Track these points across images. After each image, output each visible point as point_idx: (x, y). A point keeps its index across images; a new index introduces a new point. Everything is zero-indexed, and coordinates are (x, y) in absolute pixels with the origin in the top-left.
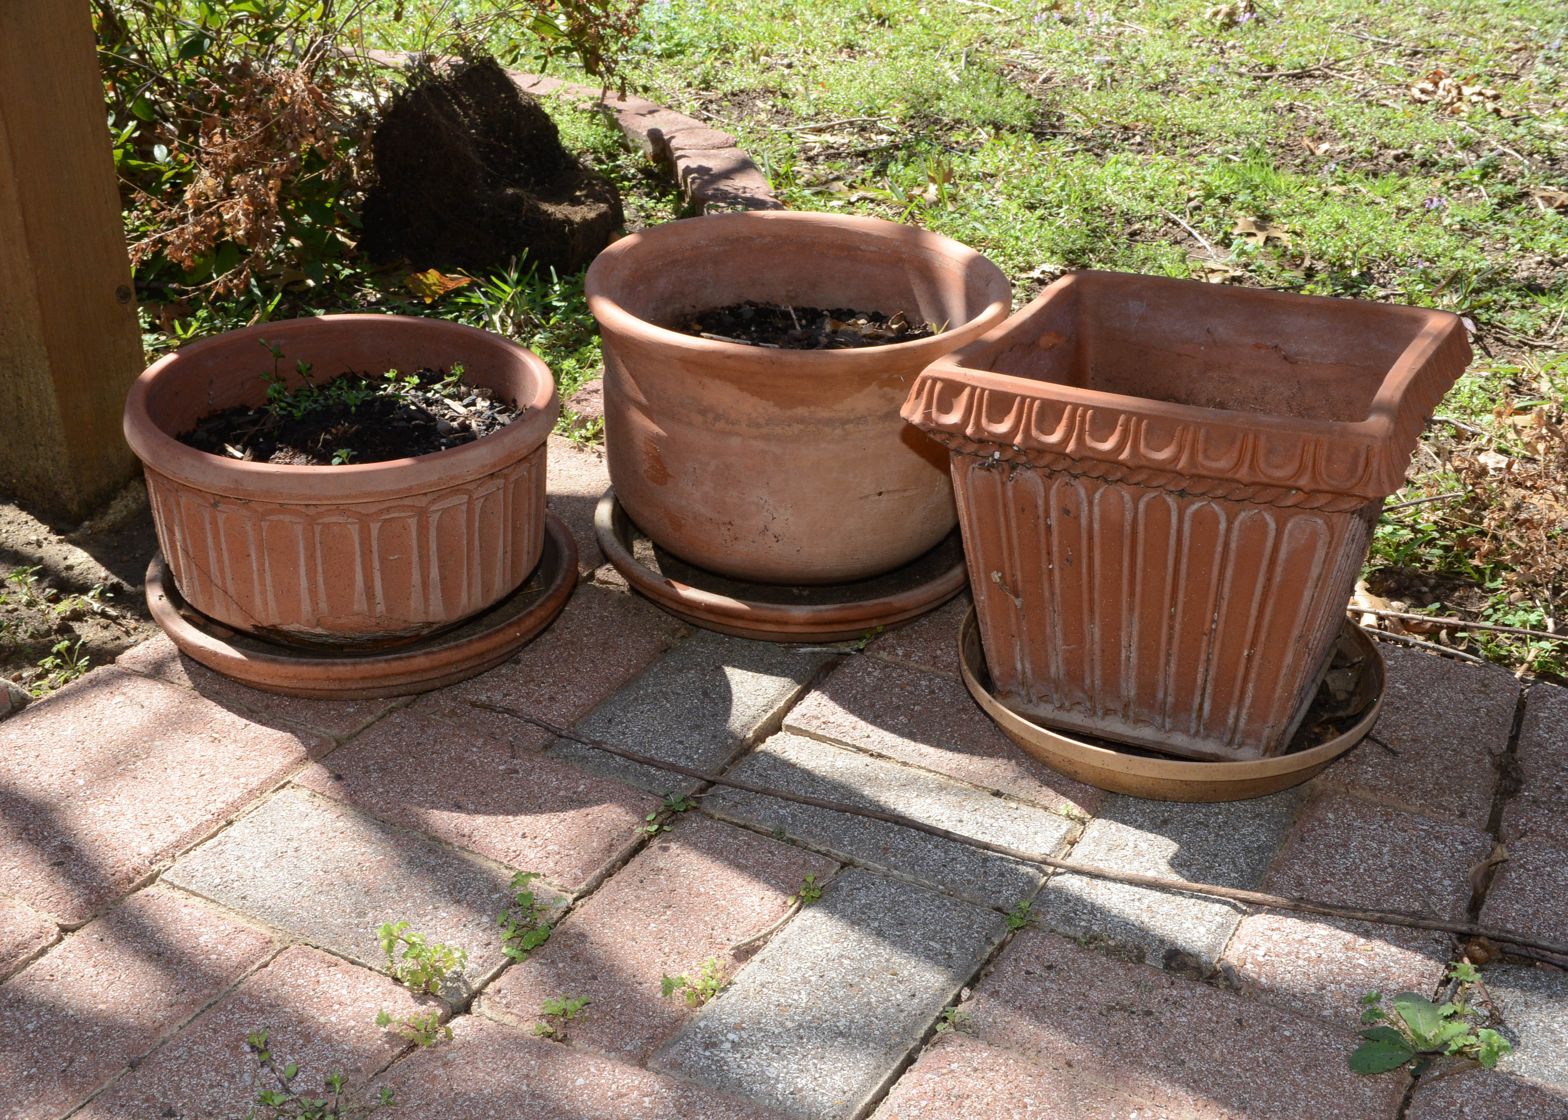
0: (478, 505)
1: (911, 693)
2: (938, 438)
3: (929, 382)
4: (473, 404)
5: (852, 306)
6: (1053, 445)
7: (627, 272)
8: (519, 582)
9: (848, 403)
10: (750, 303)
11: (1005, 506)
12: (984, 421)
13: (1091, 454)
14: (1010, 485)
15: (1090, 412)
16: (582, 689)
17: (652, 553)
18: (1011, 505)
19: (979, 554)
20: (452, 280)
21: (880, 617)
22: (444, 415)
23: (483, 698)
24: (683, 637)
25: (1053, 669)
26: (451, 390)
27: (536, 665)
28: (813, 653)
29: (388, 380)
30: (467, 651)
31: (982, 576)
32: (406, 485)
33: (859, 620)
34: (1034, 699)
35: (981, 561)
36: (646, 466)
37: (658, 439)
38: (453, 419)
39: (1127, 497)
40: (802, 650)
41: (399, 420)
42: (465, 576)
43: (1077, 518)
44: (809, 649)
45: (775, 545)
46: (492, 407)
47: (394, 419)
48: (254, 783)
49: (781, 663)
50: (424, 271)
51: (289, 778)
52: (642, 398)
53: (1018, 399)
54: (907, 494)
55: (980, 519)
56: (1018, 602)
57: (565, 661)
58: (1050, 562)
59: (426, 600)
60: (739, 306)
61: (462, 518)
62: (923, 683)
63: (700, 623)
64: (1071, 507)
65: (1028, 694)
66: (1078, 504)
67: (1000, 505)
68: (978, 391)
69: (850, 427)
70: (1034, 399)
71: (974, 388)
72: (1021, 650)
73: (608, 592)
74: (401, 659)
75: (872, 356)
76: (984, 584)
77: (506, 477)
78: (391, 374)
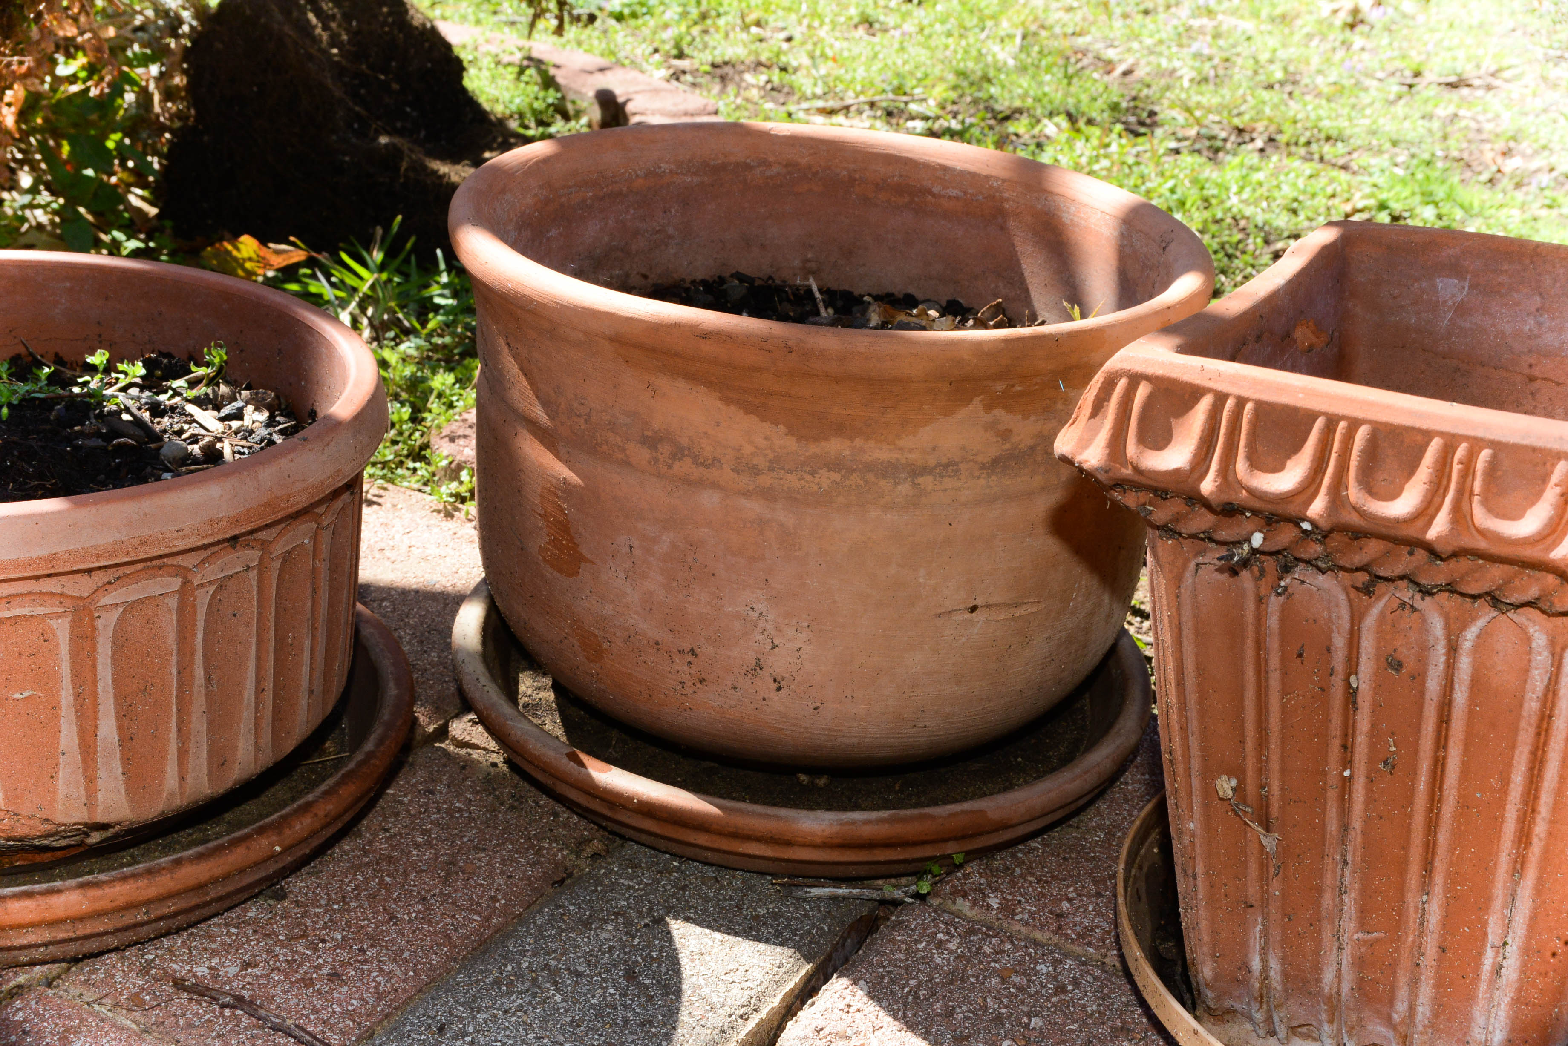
0: (203, 598)
1: (1021, 989)
2: (1130, 500)
3: (1122, 383)
4: (239, 415)
5: (911, 290)
6: (1397, 521)
7: (529, 200)
8: (290, 745)
9: (925, 436)
10: (740, 277)
11: (1259, 645)
12: (1241, 466)
13: (1482, 544)
14: (1274, 603)
15: (1485, 455)
16: (396, 957)
17: (551, 696)
18: (1274, 644)
19: (1194, 741)
20: (278, 252)
21: (961, 837)
22: (180, 432)
23: (201, 970)
24: (595, 856)
25: (1328, 976)
26: (201, 390)
27: (315, 903)
28: (834, 898)
29: (92, 369)
30: (165, 883)
31: (1196, 782)
33: (923, 843)
34: (1282, 1031)
35: (1195, 752)
36: (542, 540)
37: (567, 489)
38: (194, 439)
39: (1540, 640)
40: (815, 892)
41: (89, 436)
42: (173, 735)
43: (1419, 677)
44: (827, 891)
45: (774, 696)
46: (271, 422)
47: (81, 434)
49: (776, 916)
50: (235, 236)
52: (541, 415)
53: (1320, 423)
54: (1021, 611)
55: (1201, 670)
56: (1269, 842)
57: (372, 897)
58: (1347, 762)
59: (90, 780)
60: (722, 280)
61: (168, 623)
62: (1042, 968)
63: (628, 832)
64: (1407, 655)
65: (1269, 1019)
66: (1425, 649)
67: (1250, 643)
68: (1230, 403)
69: (926, 481)
70: (1354, 424)
71: (1221, 398)
72: (1265, 933)
73: (467, 765)
74: (29, 895)
75: (978, 345)
76: (1197, 799)
77: (264, 545)
78: (99, 358)
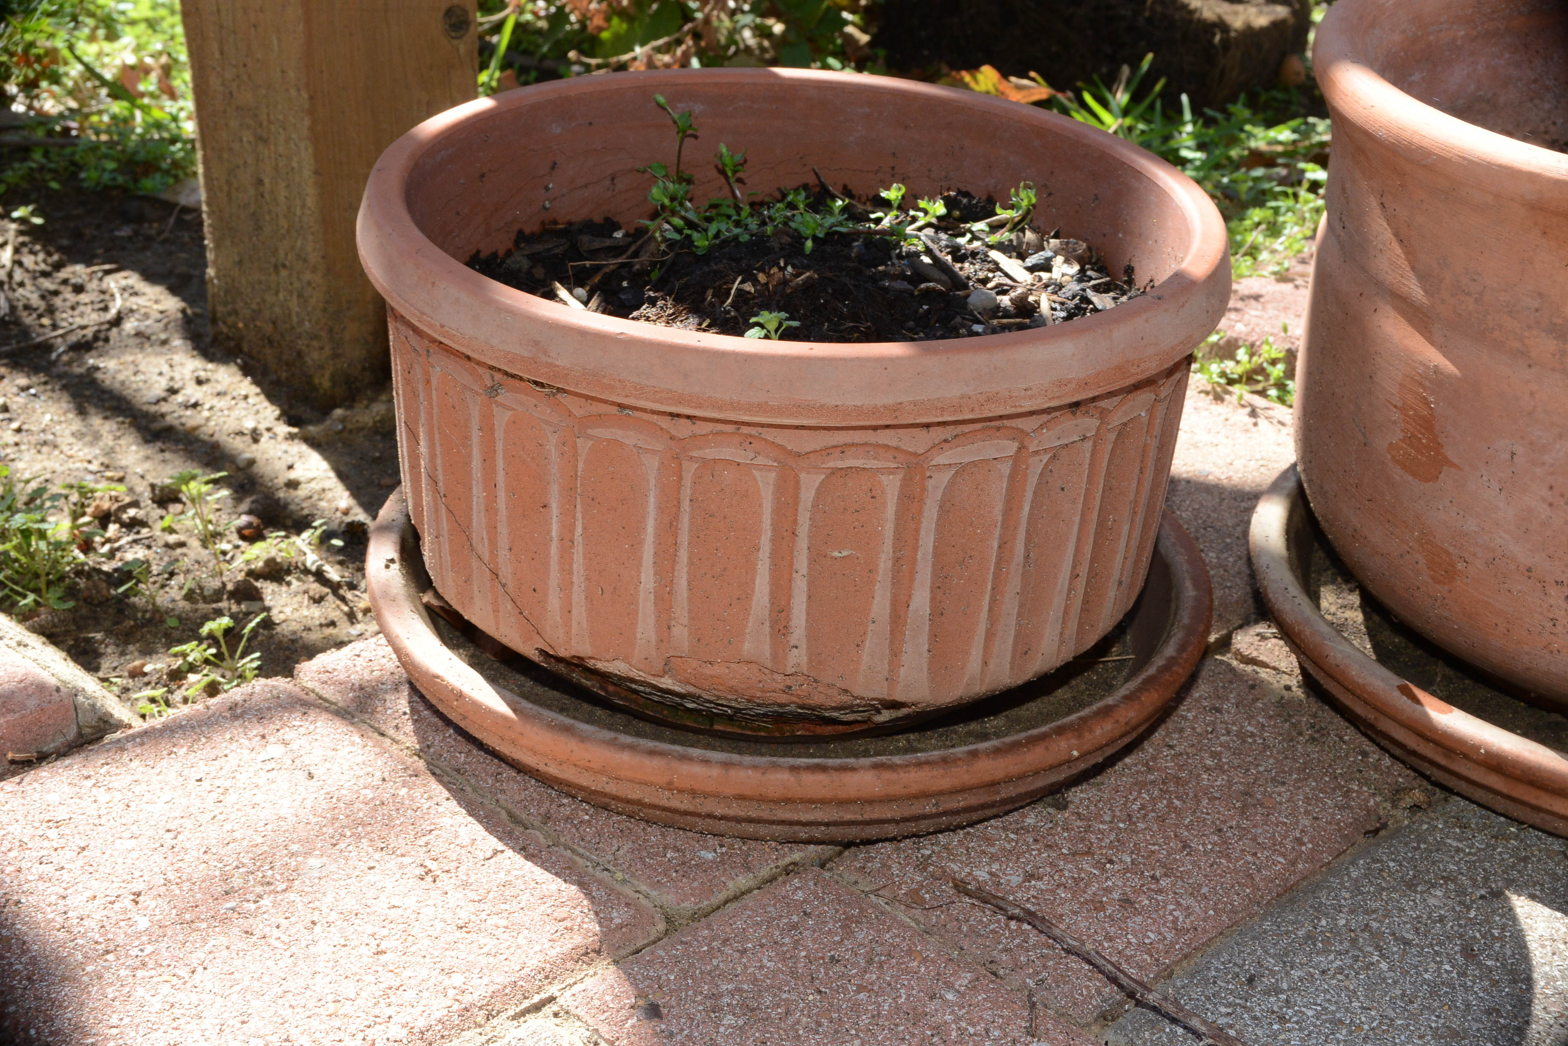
0: (1036, 467)
4: (1046, 266)
8: (1091, 640)
16: (1194, 892)
20: (1019, 88)
22: (985, 281)
23: (982, 875)
24: (1415, 808)
26: (1004, 236)
27: (1098, 817)
29: (886, 205)
30: (961, 775)
32: (889, 400)
36: (1396, 436)
37: (1438, 378)
38: (1002, 290)
41: (894, 277)
42: (984, 615)
46: (1082, 277)
47: (885, 274)
48: (478, 992)
50: (973, 67)
51: (553, 990)
57: (1161, 819)
59: (895, 654)
61: (998, 489)
63: (1452, 782)
73: (1255, 686)
74: (823, 769)
77: (1104, 414)
78: (893, 194)
